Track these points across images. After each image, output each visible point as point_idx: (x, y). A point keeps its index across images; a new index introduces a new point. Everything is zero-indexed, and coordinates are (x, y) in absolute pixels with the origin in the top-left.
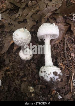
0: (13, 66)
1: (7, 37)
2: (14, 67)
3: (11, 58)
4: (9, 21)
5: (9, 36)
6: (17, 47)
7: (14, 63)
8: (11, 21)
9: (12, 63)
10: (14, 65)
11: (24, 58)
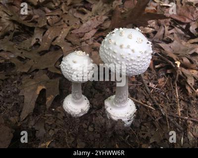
0: (57, 137)
1: (26, 83)
2: (59, 138)
3: (46, 122)
4: (18, 54)
5: (30, 80)
6: (52, 96)
7: (56, 130)
8: (22, 53)
9: (53, 130)
10: (58, 132)
11: (78, 112)
